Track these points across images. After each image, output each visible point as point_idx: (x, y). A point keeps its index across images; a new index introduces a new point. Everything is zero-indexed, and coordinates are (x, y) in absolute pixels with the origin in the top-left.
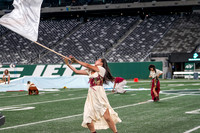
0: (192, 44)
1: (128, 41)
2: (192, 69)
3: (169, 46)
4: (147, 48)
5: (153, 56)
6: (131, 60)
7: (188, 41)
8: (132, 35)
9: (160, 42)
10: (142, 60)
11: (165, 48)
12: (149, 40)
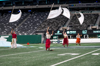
0: (57, 26)
1: (24, 25)
2: (57, 38)
3: (45, 27)
4: (33, 28)
5: (36, 32)
6: (26, 34)
7: (54, 25)
8: (26, 22)
9: (40, 25)
10: (31, 34)
11: (43, 28)
12: (34, 24)
